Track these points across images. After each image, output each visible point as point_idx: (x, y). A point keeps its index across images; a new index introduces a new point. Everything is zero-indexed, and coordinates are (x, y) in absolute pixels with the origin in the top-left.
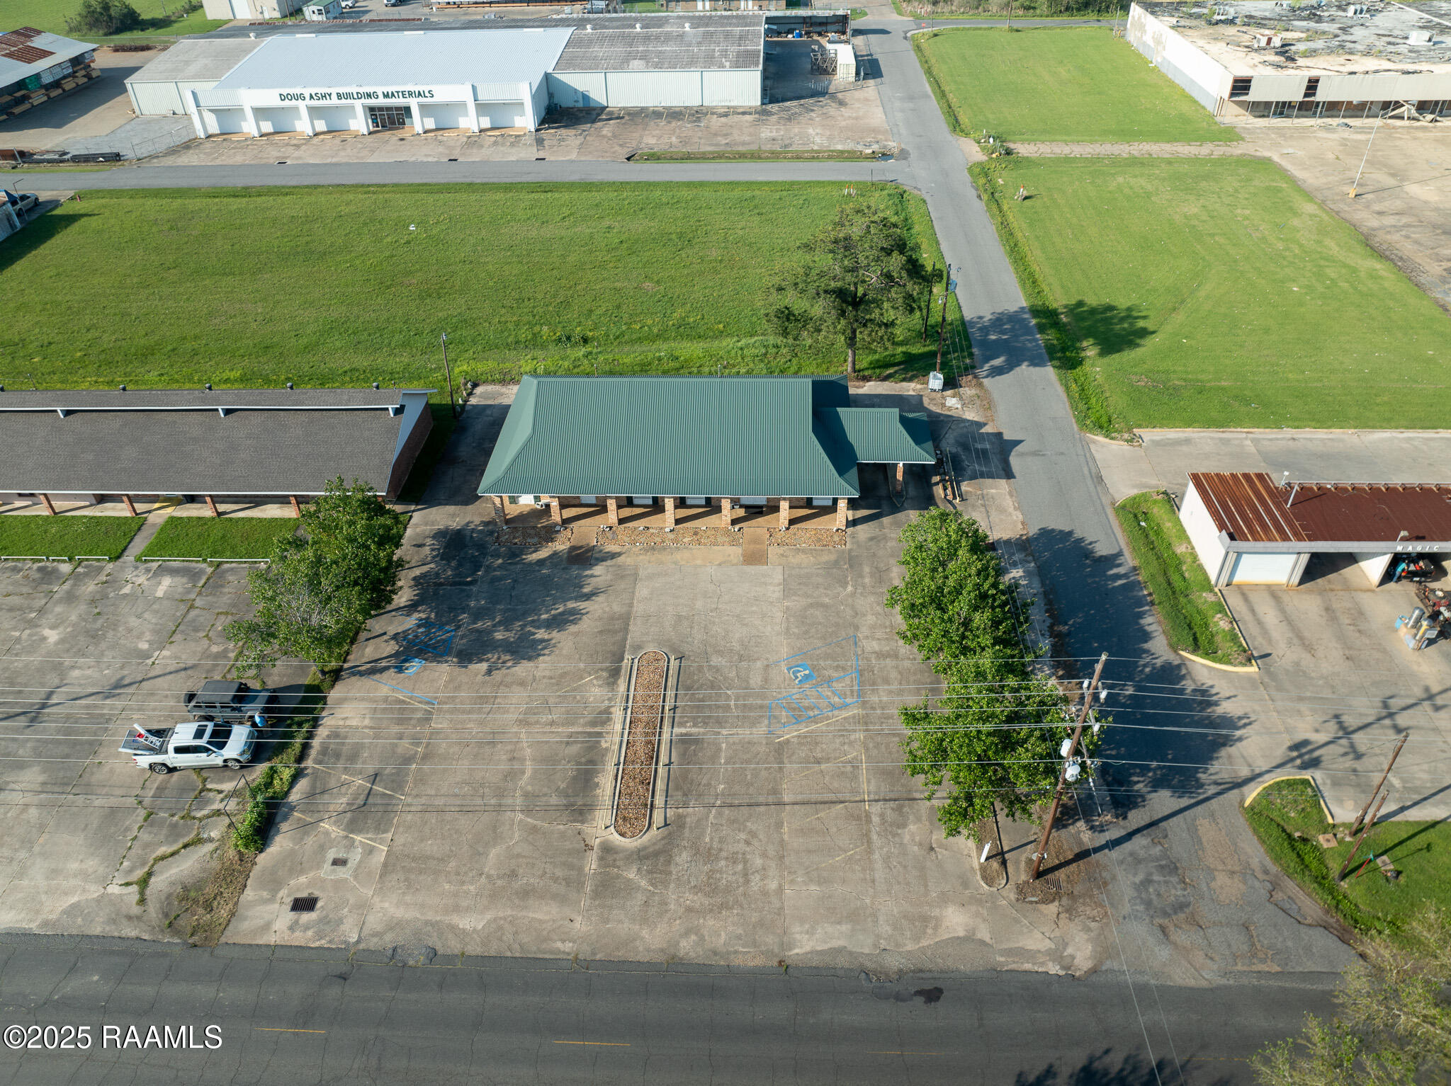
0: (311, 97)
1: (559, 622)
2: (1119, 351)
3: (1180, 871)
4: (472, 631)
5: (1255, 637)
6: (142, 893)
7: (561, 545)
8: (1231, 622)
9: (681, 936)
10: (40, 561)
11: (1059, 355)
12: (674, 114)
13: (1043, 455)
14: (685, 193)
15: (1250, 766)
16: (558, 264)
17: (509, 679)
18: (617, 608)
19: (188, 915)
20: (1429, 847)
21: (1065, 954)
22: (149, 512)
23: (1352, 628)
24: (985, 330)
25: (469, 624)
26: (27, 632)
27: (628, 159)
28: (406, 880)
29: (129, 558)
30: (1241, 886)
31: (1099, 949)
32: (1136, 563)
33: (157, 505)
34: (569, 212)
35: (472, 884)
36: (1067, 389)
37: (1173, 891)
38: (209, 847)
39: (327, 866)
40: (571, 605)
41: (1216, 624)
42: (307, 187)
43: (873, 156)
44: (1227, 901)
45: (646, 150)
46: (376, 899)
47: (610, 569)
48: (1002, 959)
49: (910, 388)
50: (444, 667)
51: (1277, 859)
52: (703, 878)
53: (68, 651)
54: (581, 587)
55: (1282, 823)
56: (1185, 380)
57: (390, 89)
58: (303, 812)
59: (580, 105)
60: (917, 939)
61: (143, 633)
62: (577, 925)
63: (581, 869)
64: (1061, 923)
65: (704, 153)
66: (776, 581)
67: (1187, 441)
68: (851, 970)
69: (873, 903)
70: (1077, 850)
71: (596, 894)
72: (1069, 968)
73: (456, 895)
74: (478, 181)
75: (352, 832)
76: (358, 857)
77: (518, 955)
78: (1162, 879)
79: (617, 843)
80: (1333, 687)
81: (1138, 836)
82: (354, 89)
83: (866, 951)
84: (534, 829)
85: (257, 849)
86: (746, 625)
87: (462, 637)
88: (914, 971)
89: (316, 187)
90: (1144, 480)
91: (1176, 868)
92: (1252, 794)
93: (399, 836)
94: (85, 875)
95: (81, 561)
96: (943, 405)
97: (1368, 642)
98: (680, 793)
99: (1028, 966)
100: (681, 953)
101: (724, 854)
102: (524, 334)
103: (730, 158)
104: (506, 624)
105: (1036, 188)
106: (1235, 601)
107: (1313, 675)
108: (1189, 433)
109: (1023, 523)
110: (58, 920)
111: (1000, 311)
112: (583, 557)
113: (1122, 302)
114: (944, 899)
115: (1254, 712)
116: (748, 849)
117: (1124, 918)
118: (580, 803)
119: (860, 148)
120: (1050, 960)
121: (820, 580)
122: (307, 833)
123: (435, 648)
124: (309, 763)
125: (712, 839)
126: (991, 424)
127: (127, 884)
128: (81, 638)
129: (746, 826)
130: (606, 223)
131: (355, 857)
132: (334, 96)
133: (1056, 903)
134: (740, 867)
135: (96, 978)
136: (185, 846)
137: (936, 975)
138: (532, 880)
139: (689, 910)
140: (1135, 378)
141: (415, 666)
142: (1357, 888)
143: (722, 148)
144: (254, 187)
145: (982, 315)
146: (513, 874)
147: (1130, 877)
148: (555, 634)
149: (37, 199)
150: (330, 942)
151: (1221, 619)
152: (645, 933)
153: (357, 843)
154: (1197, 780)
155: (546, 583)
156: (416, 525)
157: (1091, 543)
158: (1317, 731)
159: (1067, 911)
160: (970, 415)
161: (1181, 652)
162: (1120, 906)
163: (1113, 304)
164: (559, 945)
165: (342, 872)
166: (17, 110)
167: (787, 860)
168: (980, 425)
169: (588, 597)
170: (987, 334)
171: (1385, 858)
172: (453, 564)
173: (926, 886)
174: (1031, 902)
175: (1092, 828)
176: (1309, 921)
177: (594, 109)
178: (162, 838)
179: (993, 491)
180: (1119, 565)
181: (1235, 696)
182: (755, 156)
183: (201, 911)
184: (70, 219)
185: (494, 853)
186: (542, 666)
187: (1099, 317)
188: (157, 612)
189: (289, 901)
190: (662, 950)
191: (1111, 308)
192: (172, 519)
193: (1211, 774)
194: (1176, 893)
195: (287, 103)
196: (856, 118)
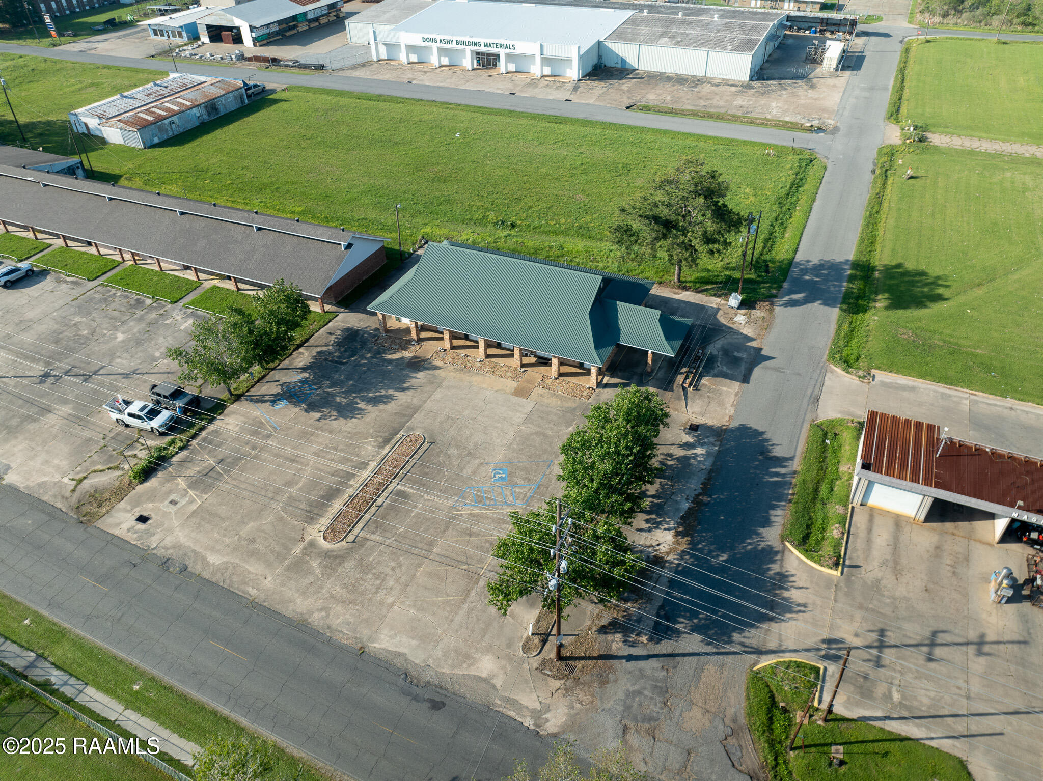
0: (441, 41)
1: (375, 401)
2: (905, 308)
3: (667, 695)
4: (325, 392)
5: (857, 550)
6: (76, 487)
7: (408, 354)
8: (843, 533)
9: (317, 610)
10: (139, 295)
11: (851, 301)
12: (680, 80)
13: (783, 372)
14: (650, 137)
15: (781, 640)
16: (530, 173)
17: (325, 427)
18: (416, 402)
19: (88, 505)
20: (886, 754)
21: (544, 716)
22: (206, 280)
23: (949, 568)
24: (805, 271)
25: (327, 388)
26: (111, 332)
27: (627, 108)
28: (199, 524)
29: (180, 304)
30: (707, 723)
31: (570, 723)
32: (799, 469)
33: (212, 277)
34: (561, 139)
35: (229, 538)
36: (840, 327)
37: (652, 707)
38: (120, 473)
39: (166, 502)
40: (390, 392)
41: (831, 531)
42: (414, 99)
43: (811, 129)
44: (688, 729)
45: (644, 103)
46: (178, 529)
47: (428, 376)
48: (499, 702)
49: (713, 302)
50: (297, 410)
51: (750, 715)
52: (353, 581)
53: (122, 347)
54: (404, 382)
55: (775, 691)
56: (945, 341)
57: (489, 41)
58: (173, 469)
59: (619, 66)
60: (453, 667)
61: (161, 347)
62: (266, 582)
63: (290, 550)
64: (555, 696)
65: (683, 110)
66: (525, 411)
67: (913, 389)
68: (399, 669)
69: (442, 634)
70: (602, 652)
71: (289, 568)
72: (539, 726)
73: (217, 541)
74: (518, 110)
75: (190, 488)
76: (184, 503)
77: (225, 586)
78: (651, 695)
79: (320, 542)
80: (896, 607)
81: (655, 659)
82: (467, 39)
83: (417, 662)
84: (281, 519)
85: (139, 481)
86: (486, 434)
87: (318, 394)
88: (436, 686)
89: (419, 100)
90: (852, 409)
91: (667, 691)
92: (766, 662)
93: (210, 499)
94: (57, 468)
95: (157, 300)
96: (732, 319)
97: (956, 583)
98: (374, 526)
99: (512, 714)
100: (310, 620)
101: (375, 571)
102: (478, 215)
103: (701, 116)
104: (347, 393)
105: (927, 171)
106: (860, 519)
107: (886, 593)
108: (919, 383)
109: (731, 417)
110: (33, 487)
111: (827, 259)
112: (418, 364)
113: (935, 271)
114: (489, 649)
115: (814, 604)
116: (390, 573)
117: (603, 710)
118: (315, 512)
119: (803, 121)
120: (530, 716)
121: (555, 418)
122: (168, 481)
123: (298, 397)
124: (194, 442)
125: (374, 560)
126: (759, 340)
127: (73, 479)
128: (132, 342)
129: (399, 559)
130: (581, 150)
131: (183, 502)
132: (454, 42)
133: (562, 682)
134: (378, 582)
135: (30, 522)
136: (109, 469)
137: (448, 694)
138: (260, 547)
139: (332, 596)
140: (902, 331)
141: (283, 404)
142: (800, 760)
143: (698, 108)
144: (384, 95)
145: (810, 259)
146: (253, 541)
147: (629, 685)
148: (370, 407)
149: (264, 87)
150: (141, 544)
151: (837, 528)
152: (299, 601)
153: (188, 495)
154: (730, 637)
155: (385, 375)
156: (337, 321)
157: (773, 445)
158: (856, 635)
159: (566, 689)
160: (747, 331)
161: (787, 544)
162: (606, 701)
163: (927, 271)
164: (250, 589)
165: (172, 509)
166: (288, 34)
167: (408, 589)
168: (751, 339)
169: (403, 390)
170: (805, 275)
171: (841, 748)
172: (342, 350)
173: (483, 637)
174: (545, 674)
175: (625, 641)
176: (743, 768)
177: (627, 70)
178: (102, 461)
179: (725, 389)
180: (785, 467)
181: (807, 588)
182: (719, 117)
183: (95, 505)
184: (276, 101)
185: (252, 524)
186: (350, 424)
187: (907, 279)
188: (175, 337)
189: (137, 515)
190: (301, 614)
191: (923, 274)
192: (215, 287)
193: (744, 637)
194: (654, 708)
195: (426, 44)
196: (816, 99)
